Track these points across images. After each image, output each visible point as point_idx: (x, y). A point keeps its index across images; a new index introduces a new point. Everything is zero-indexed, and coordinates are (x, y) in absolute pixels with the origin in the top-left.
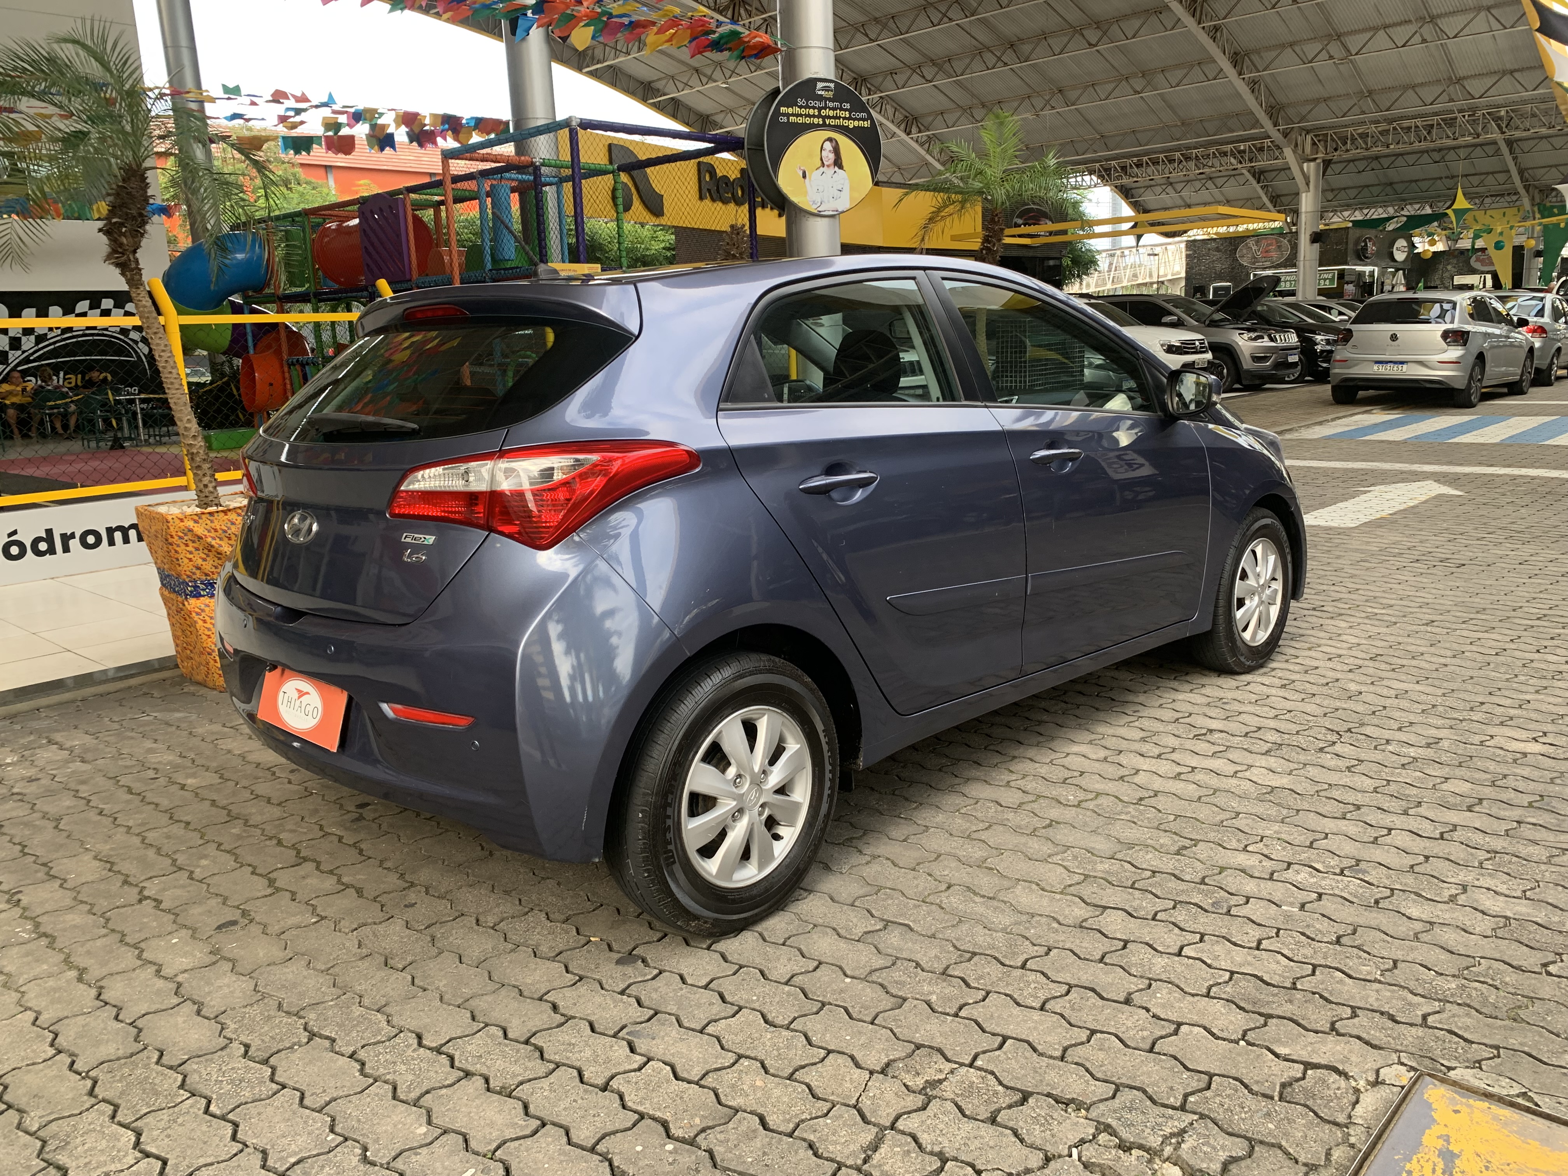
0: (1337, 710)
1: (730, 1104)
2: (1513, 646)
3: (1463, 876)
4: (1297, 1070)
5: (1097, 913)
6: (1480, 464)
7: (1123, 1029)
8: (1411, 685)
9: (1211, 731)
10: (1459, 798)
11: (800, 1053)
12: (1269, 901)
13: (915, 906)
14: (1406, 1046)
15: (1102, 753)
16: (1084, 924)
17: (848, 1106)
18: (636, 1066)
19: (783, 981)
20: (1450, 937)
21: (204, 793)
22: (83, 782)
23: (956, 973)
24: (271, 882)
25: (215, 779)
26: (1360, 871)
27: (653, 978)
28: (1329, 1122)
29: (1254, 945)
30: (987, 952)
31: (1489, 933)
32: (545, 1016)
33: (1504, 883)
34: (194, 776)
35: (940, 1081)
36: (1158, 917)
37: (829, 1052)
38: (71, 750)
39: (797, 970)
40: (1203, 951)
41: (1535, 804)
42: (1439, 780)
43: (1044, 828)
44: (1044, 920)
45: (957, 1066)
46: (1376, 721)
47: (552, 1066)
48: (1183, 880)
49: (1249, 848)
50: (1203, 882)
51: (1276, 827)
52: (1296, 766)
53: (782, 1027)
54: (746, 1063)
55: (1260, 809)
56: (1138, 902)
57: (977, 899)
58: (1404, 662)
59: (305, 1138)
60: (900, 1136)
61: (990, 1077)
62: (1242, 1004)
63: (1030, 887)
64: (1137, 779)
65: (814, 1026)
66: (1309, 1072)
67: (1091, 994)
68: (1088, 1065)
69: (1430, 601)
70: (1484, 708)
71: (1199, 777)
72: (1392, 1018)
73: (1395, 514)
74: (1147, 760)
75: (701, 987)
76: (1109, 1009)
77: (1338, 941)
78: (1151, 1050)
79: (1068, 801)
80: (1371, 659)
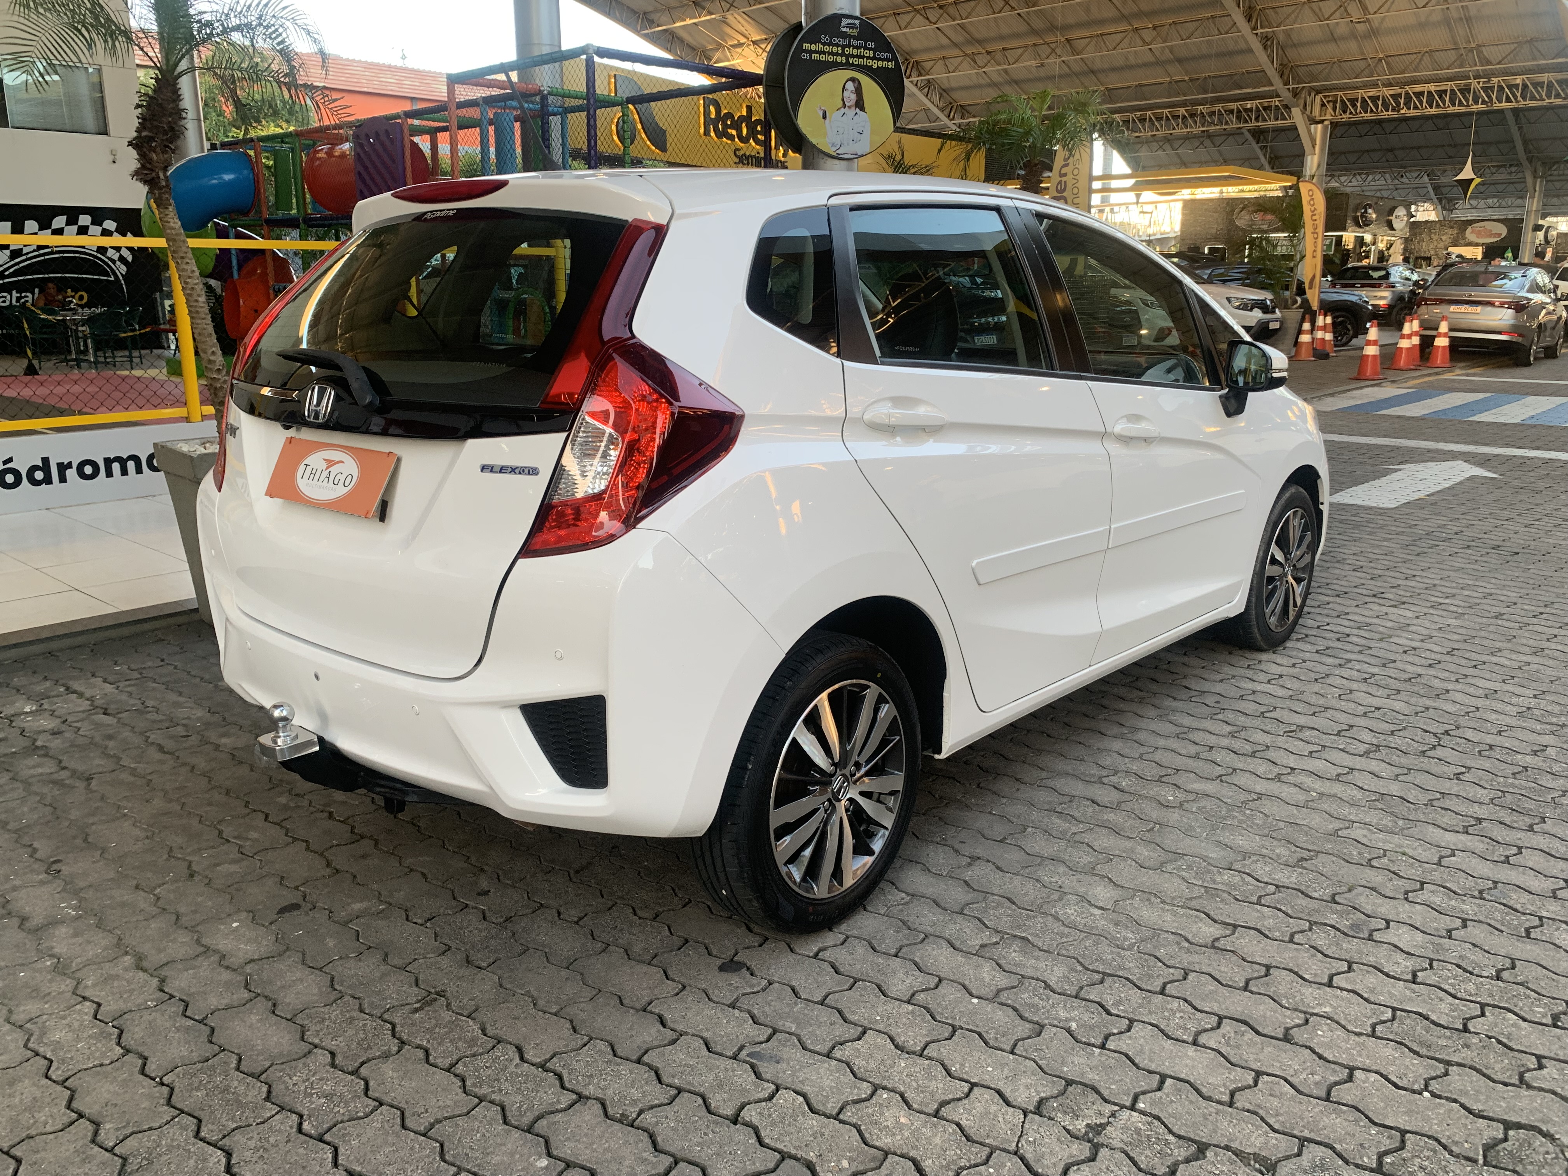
0: (1427, 709)
1: (878, 1144)
4: (1497, 1130)
5: (1228, 932)
8: (1498, 684)
9: (1302, 728)
13: (1031, 918)
15: (1193, 749)
16: (1216, 944)
17: (1009, 1152)
24: (329, 862)
26: (1500, 894)
27: (764, 990)
30: (1121, 973)
32: (653, 1031)
35: (1103, 1126)
38: (92, 700)
39: (917, 986)
42: (1557, 794)
43: (1149, 831)
45: (1116, 1108)
47: (673, 1092)
51: (1396, 839)
52: (1400, 771)
53: (914, 1053)
54: (885, 1096)
55: (1372, 818)
56: (1269, 920)
57: (1094, 911)
58: (1484, 658)
61: (1156, 1123)
63: (1148, 900)
65: (950, 1053)
66: (1511, 1133)
67: (1244, 1028)
68: (1261, 1112)
69: (1494, 591)
73: (1433, 494)
75: (817, 1003)
77: (1499, 977)
78: (1327, 1099)
79: (1169, 801)
80: (1448, 653)
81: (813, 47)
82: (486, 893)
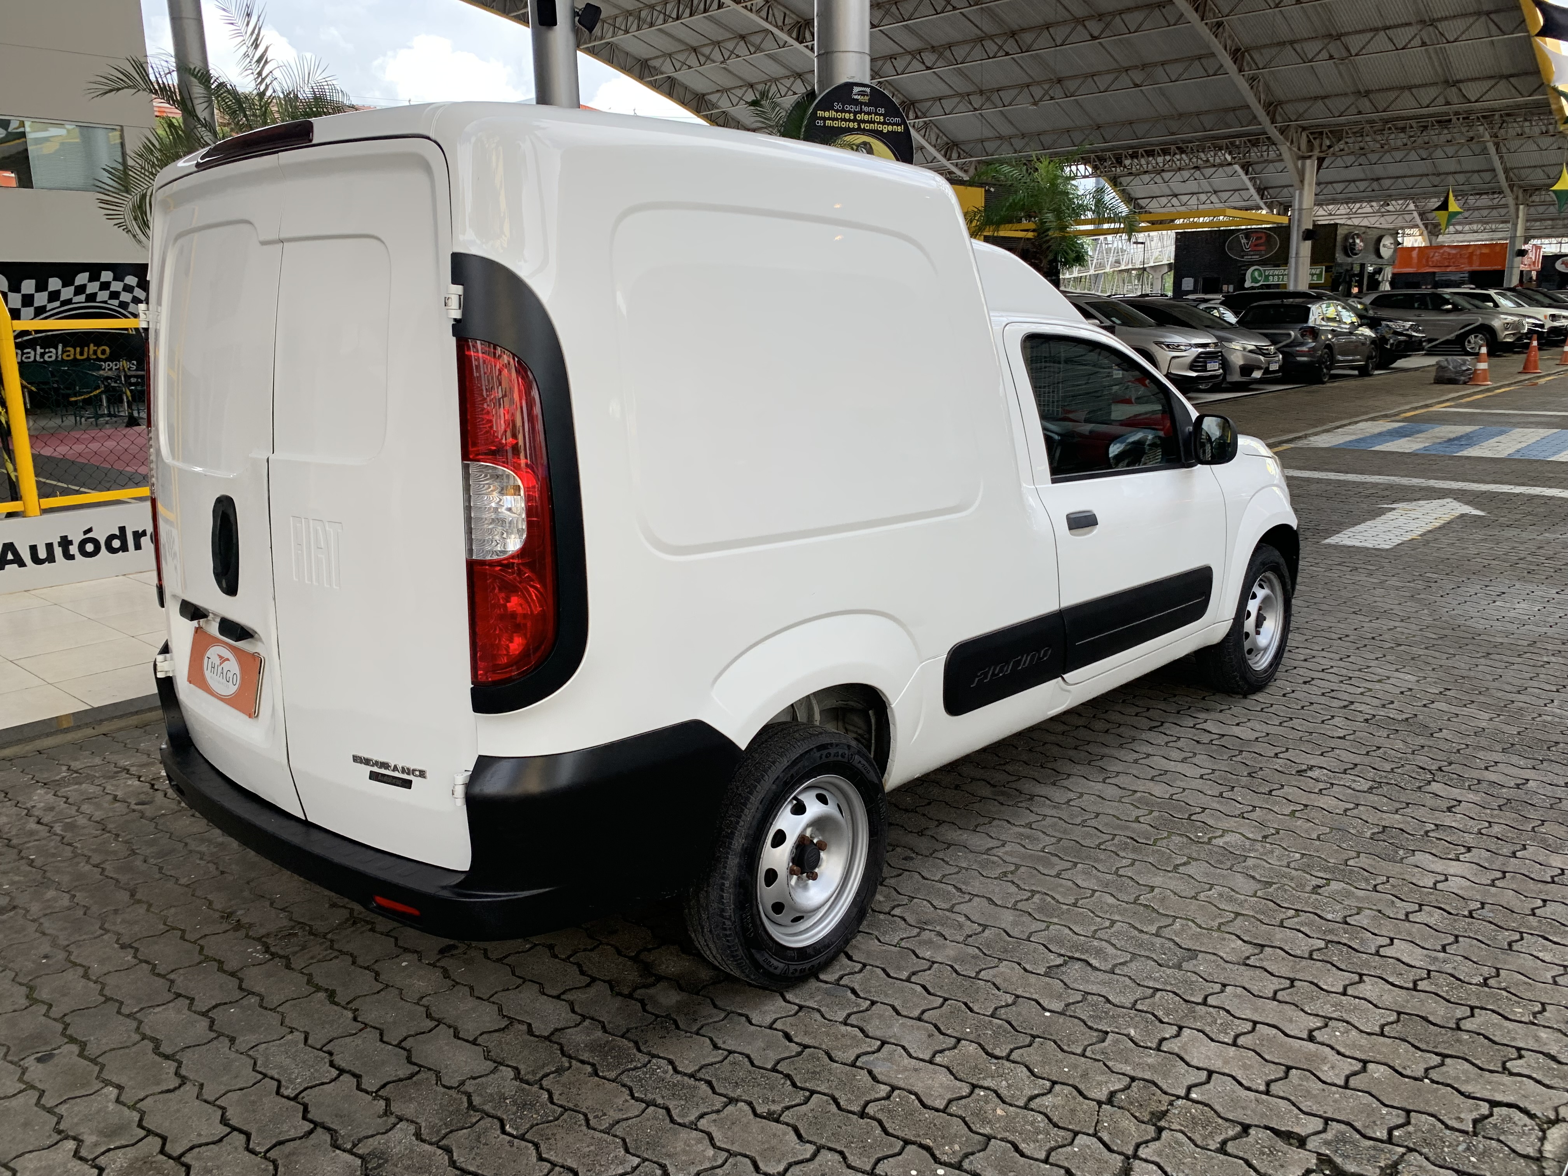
0: (1423, 747)
1: (980, 1131)
4: (1485, 1109)
5: (1256, 951)
6: (1495, 482)
7: (1315, 1065)
11: (1027, 1083)
12: (1411, 942)
15: (1216, 789)
16: (1247, 962)
17: (1089, 1135)
18: (883, 1094)
19: (989, 1014)
23: (1145, 1008)
27: (868, 1009)
28: (1523, 1156)
29: (1411, 986)
30: (1168, 988)
32: (781, 1045)
35: (1165, 1113)
36: (1314, 957)
37: (1053, 1083)
39: (998, 1003)
40: (1366, 991)
42: (1536, 823)
44: (1209, 957)
45: (1173, 1098)
46: (1462, 760)
48: (1326, 920)
49: (1378, 889)
50: (1345, 922)
51: (1398, 867)
52: (1399, 805)
53: (1002, 1058)
54: (983, 1093)
55: (1377, 848)
58: (1473, 697)
60: (1145, 1164)
61: (1207, 1109)
62: (1416, 1044)
64: (1256, 816)
65: (1031, 1058)
66: (1495, 1110)
67: (1275, 1031)
68: (1293, 1099)
71: (1313, 814)
72: (1555, 1059)
73: (1424, 534)
74: (1260, 796)
75: (916, 1019)
76: (1296, 1046)
77: (1485, 984)
78: (1347, 1087)
80: (1441, 693)
81: (827, 114)
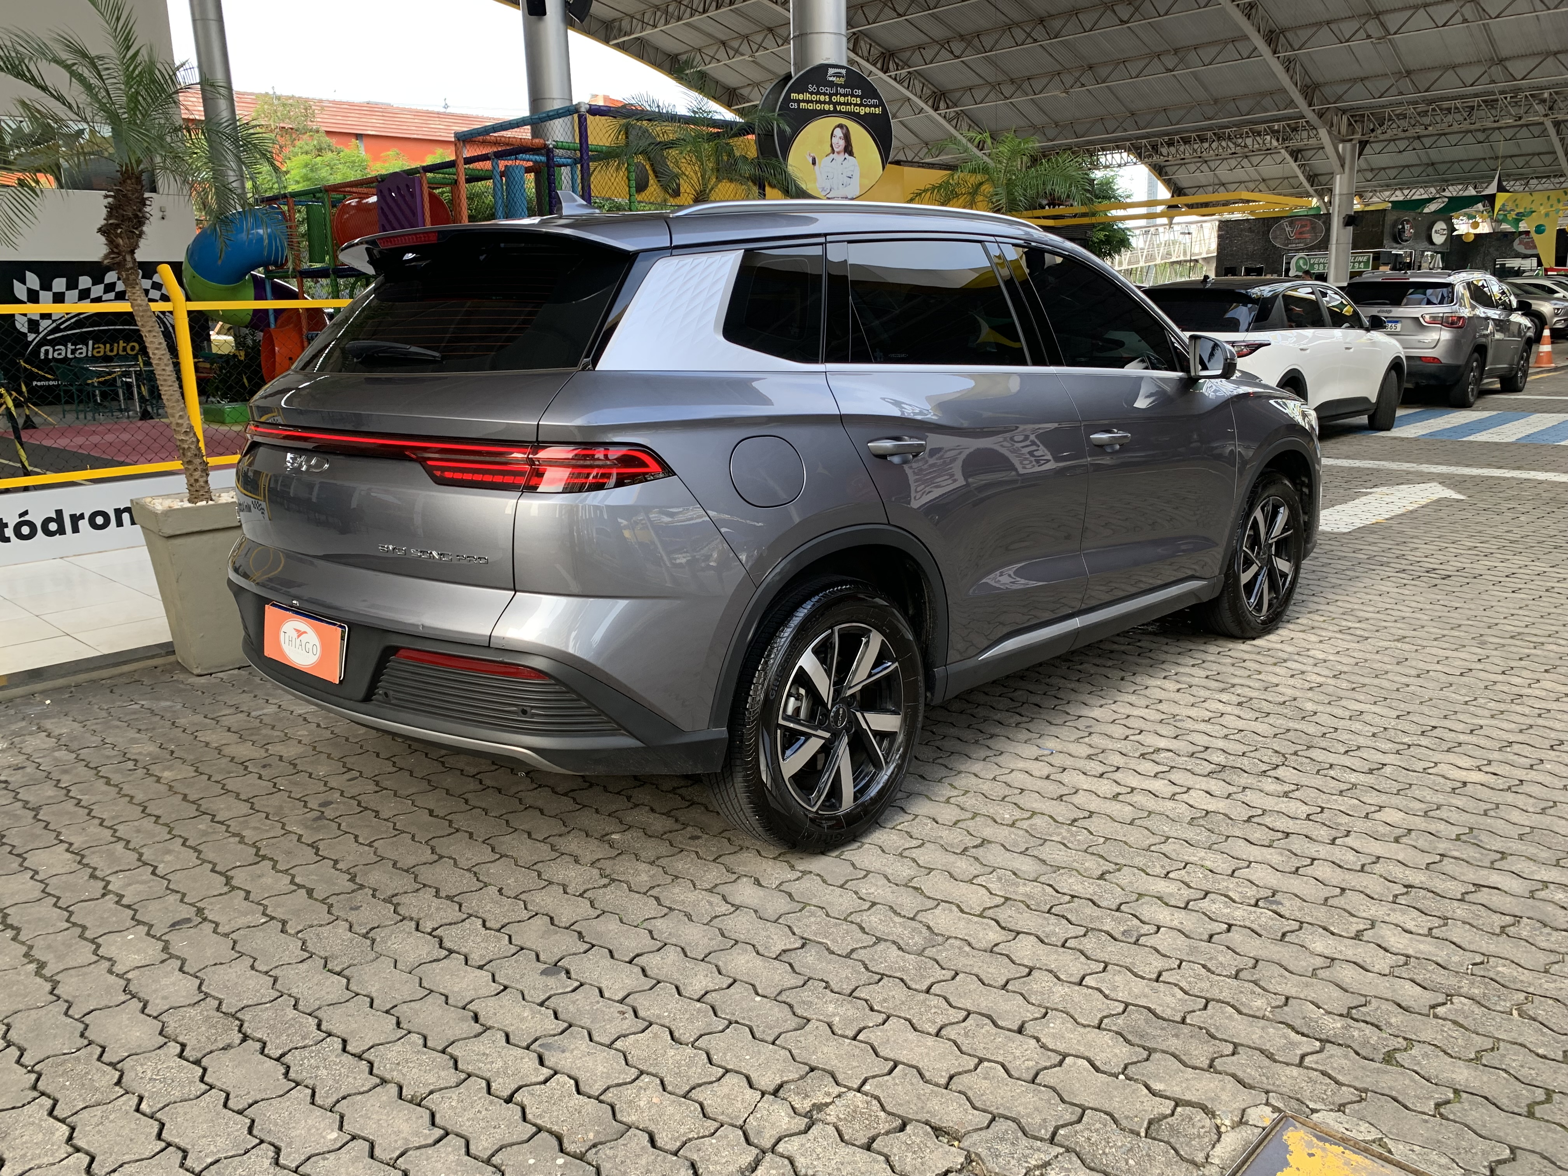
0: (1288, 730)
2: (1479, 666)
3: (1375, 911)
4: (1166, 1107)
5: (1011, 938)
6: (1489, 465)
7: (1009, 1059)
8: (1368, 706)
9: (1158, 750)
10: (1388, 828)
11: (699, 1070)
12: (1179, 931)
13: (836, 925)
14: (1279, 1086)
17: (735, 1126)
18: (541, 1078)
19: (696, 997)
20: (1347, 974)
21: (178, 786)
22: (65, 772)
23: (862, 995)
24: (228, 880)
25: (190, 772)
26: (1272, 903)
27: (574, 991)
28: (1187, 1161)
29: (1154, 976)
31: (1387, 972)
33: (1413, 919)
34: (169, 768)
35: (827, 1105)
36: (1067, 945)
37: (727, 1071)
38: (59, 738)
39: (711, 987)
40: (1104, 981)
41: (1463, 837)
42: (1373, 809)
43: (974, 847)
44: (958, 943)
45: (845, 1090)
46: (1324, 744)
47: (463, 1076)
48: (1099, 906)
49: (1171, 875)
50: (1118, 909)
51: (1202, 853)
55: (1190, 834)
56: (1052, 927)
57: (897, 919)
58: (1367, 681)
59: (223, 1140)
60: (778, 1159)
61: (875, 1102)
62: (1130, 1037)
63: (950, 909)
64: (1076, 799)
65: (716, 1044)
66: (1179, 1109)
68: (970, 1094)
69: (1408, 615)
70: (1435, 733)
71: (1137, 798)
72: (1270, 1057)
73: (1391, 518)
74: (1090, 778)
76: (1001, 1037)
77: (1236, 975)
79: (1004, 819)
80: (1334, 676)
81: (801, 97)
82: (357, 908)
